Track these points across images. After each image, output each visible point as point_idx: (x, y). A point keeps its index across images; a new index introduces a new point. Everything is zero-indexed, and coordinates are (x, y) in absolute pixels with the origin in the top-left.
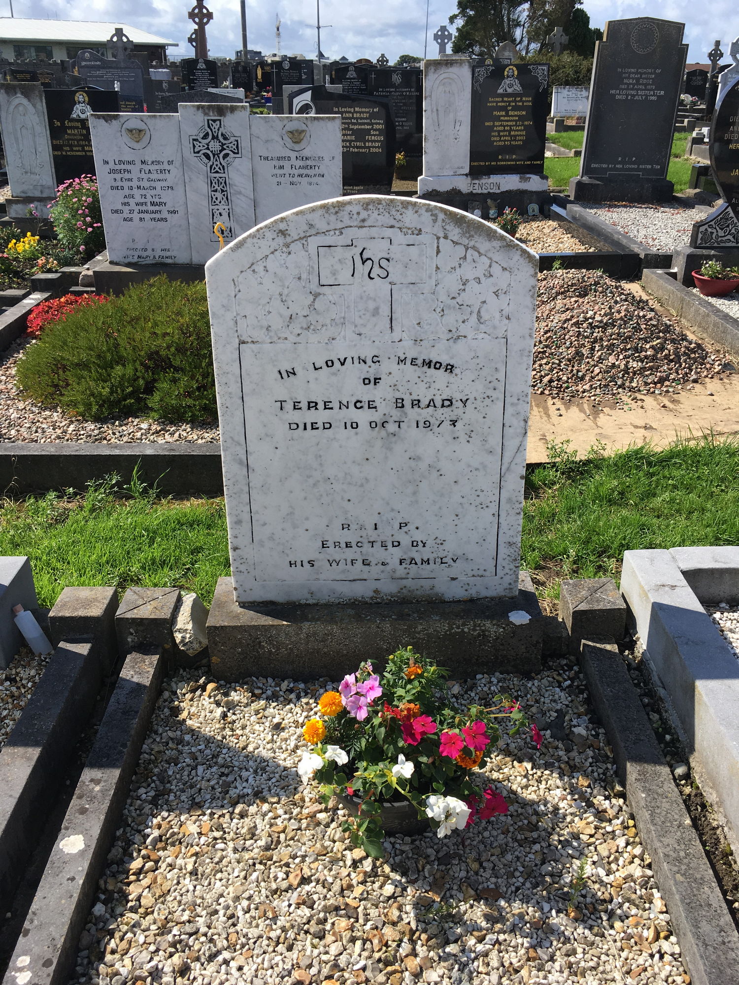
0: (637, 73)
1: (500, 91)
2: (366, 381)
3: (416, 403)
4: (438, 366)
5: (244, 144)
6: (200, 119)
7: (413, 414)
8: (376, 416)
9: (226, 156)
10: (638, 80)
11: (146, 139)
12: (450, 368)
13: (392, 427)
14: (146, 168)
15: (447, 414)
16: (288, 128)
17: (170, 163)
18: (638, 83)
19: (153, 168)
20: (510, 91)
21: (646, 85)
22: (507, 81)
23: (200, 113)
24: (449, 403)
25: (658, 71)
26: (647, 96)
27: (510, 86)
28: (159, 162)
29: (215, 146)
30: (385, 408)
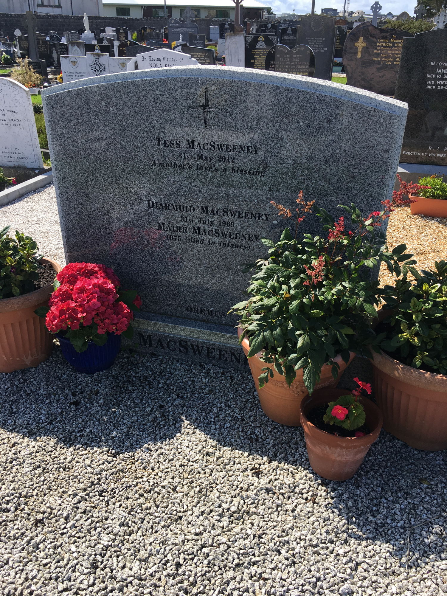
0: (314, 40)
1: (257, 47)
2: (3, 115)
3: (12, 120)
4: (14, 112)
5: (107, 67)
6: (93, 58)
7: (13, 123)
8: (6, 123)
9: (101, 71)
10: (315, 43)
11: (77, 65)
12: (16, 113)
13: (9, 125)
14: (77, 75)
15: (17, 123)
16: (120, 62)
17: (84, 73)
18: (315, 44)
19: (79, 75)
20: (261, 47)
21: (319, 45)
22: (260, 43)
23: (92, 56)
24: (18, 121)
25: (324, 39)
26: (319, 50)
27: (261, 45)
28: (81, 73)
29: (97, 68)
30: (7, 121)
